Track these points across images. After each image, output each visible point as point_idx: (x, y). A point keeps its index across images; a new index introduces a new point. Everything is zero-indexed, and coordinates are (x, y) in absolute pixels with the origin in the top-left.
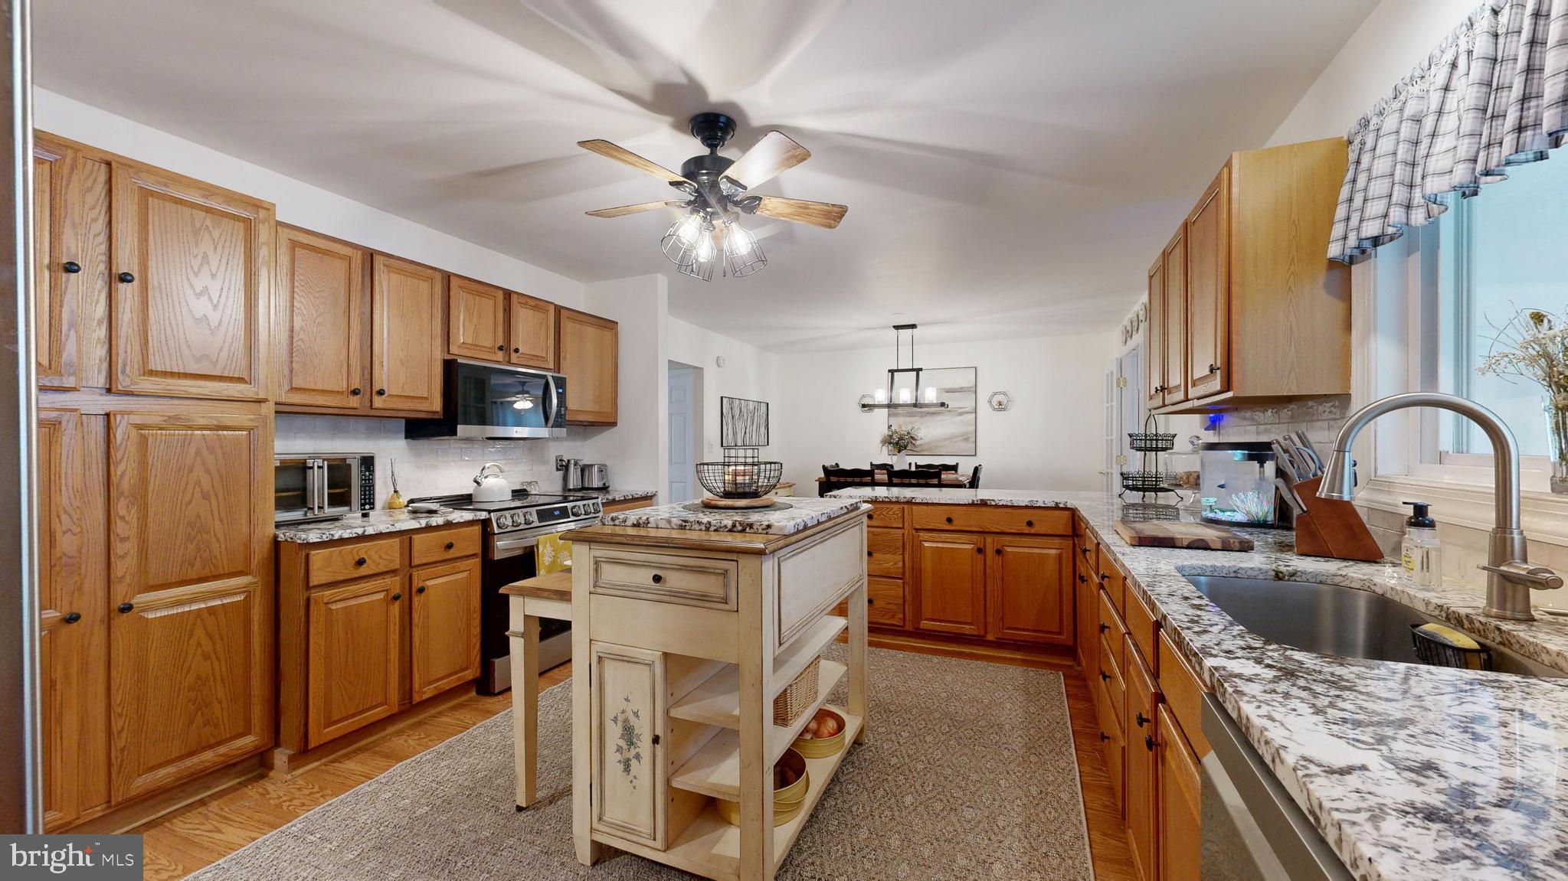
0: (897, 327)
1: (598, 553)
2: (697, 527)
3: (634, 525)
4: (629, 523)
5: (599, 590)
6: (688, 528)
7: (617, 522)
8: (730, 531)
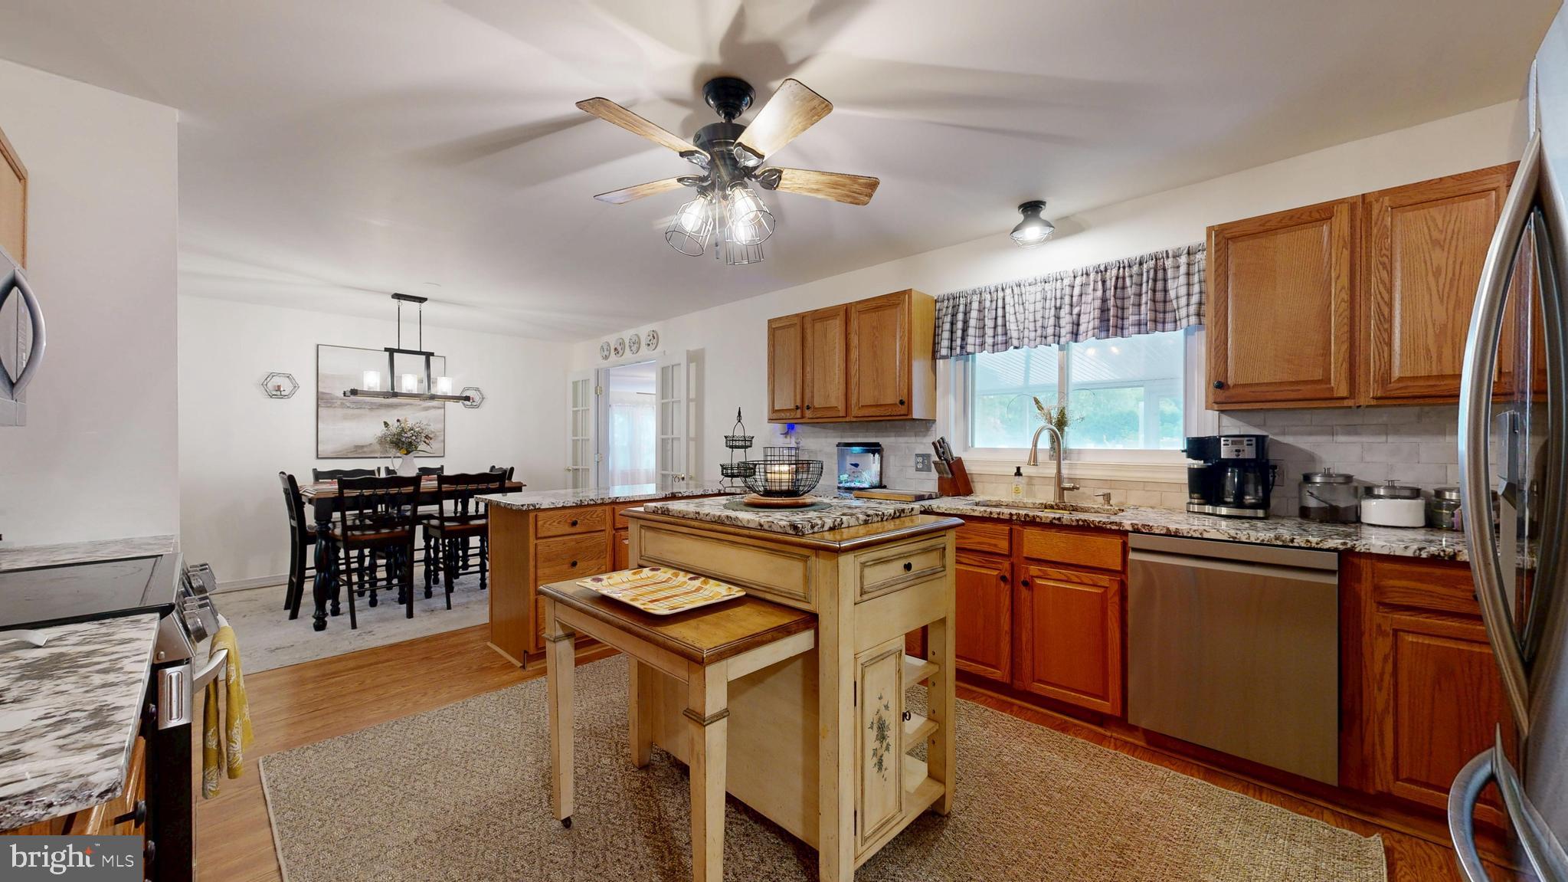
0: (398, 296)
1: (863, 559)
2: (875, 519)
3: (831, 529)
4: (826, 528)
5: (865, 597)
6: (870, 521)
7: (816, 529)
8: (893, 518)
